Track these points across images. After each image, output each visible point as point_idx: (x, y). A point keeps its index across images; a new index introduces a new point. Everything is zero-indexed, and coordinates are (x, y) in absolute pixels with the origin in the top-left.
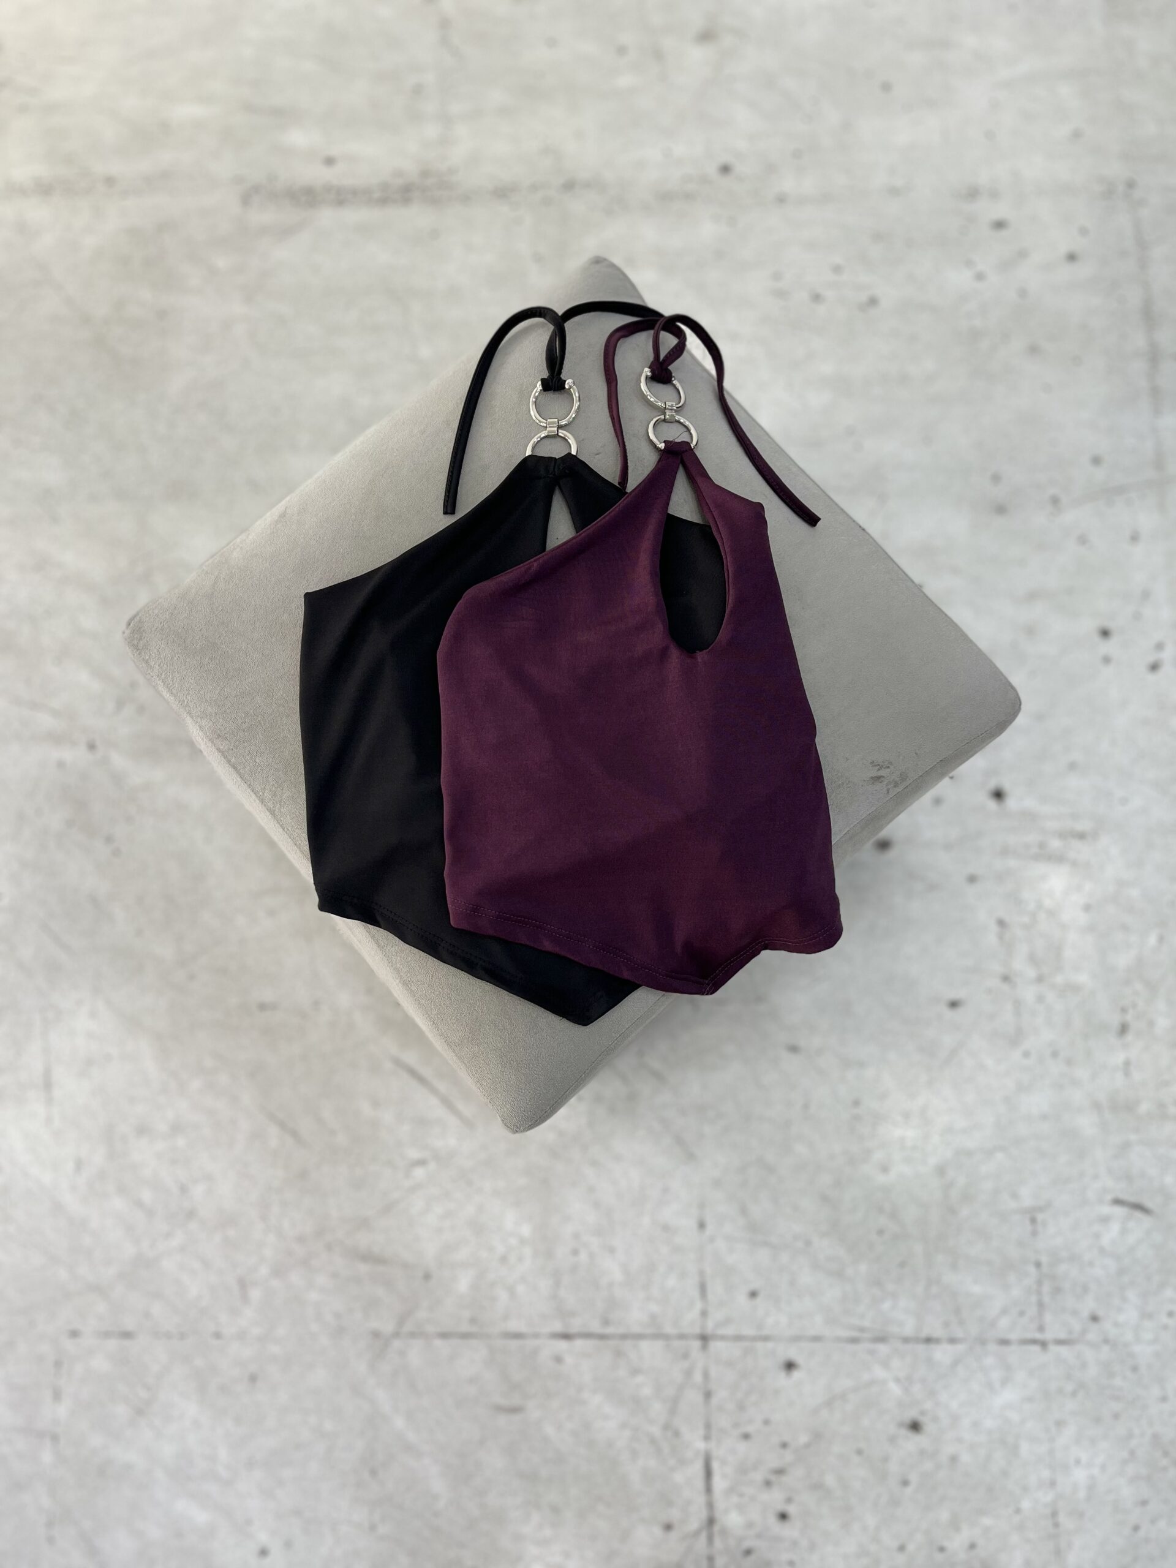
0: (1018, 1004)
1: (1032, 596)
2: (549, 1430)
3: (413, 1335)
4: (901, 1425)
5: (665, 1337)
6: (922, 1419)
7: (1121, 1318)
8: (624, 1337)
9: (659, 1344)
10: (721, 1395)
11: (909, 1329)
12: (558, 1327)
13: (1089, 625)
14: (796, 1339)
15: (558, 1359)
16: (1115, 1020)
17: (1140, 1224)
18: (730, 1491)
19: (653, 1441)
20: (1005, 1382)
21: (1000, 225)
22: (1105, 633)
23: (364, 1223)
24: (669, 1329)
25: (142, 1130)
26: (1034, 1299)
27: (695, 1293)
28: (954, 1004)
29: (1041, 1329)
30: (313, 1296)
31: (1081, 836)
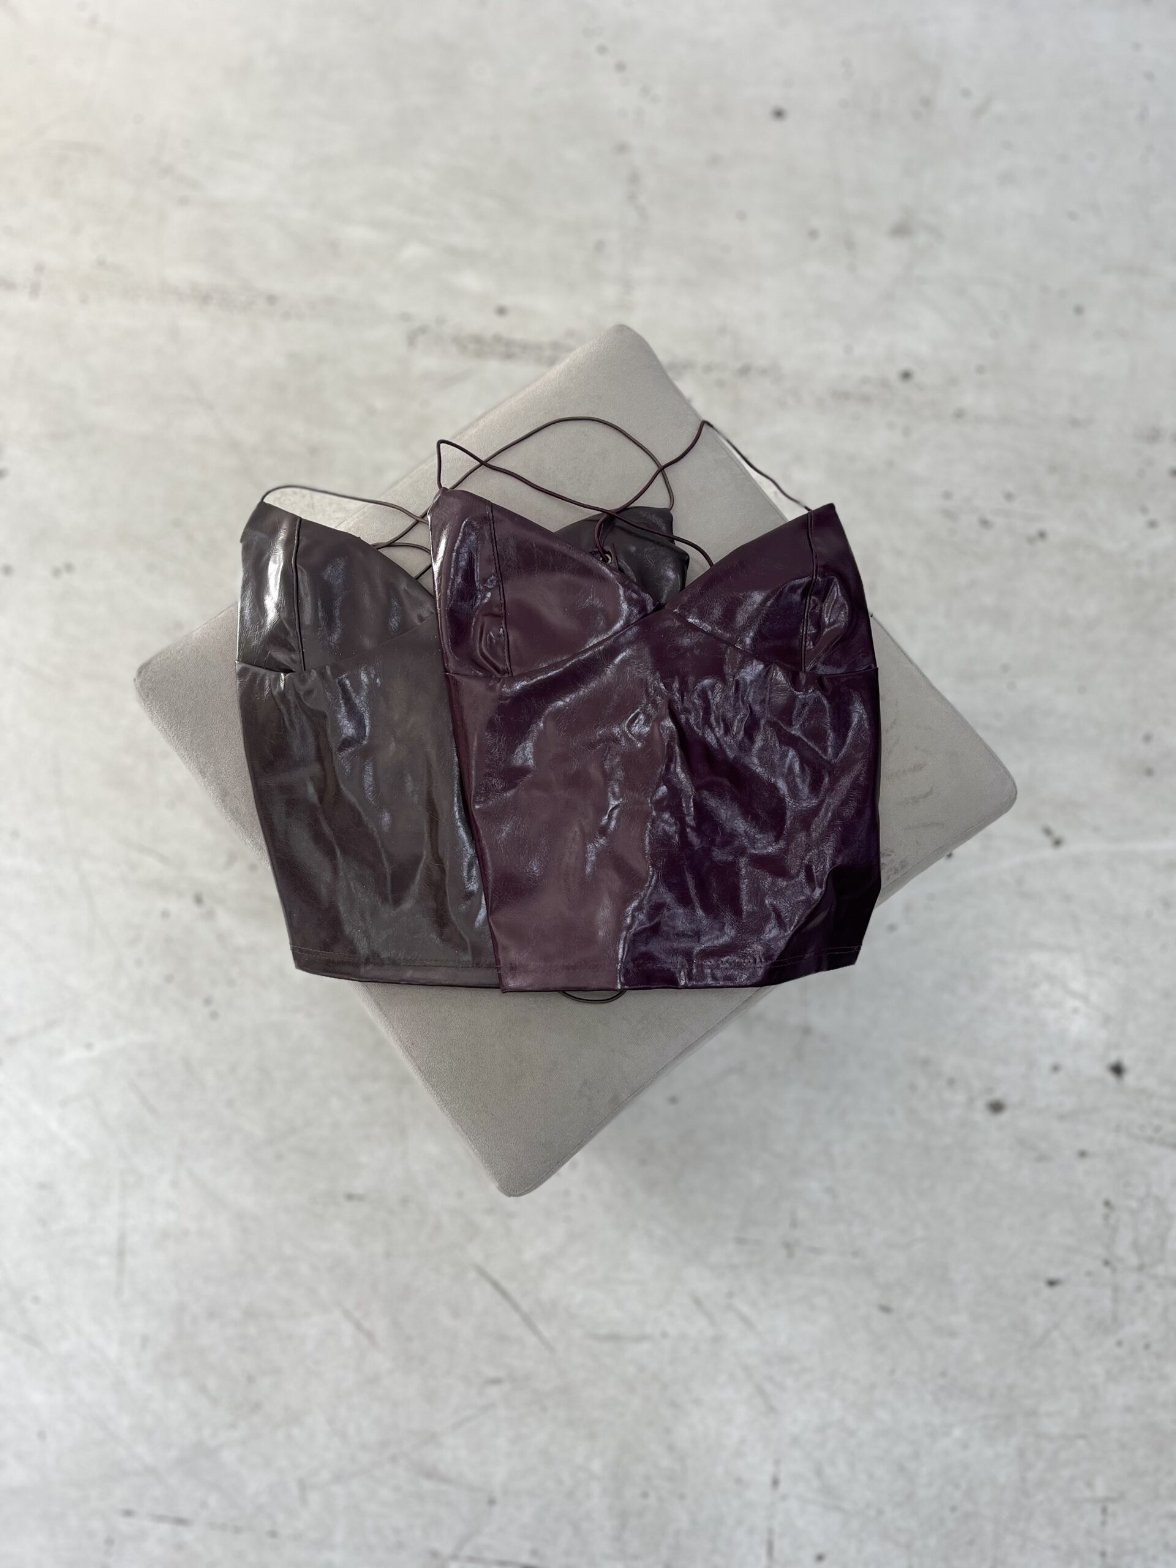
0: (1117, 1290)
3: (472, 1559)
23: (432, 1438)
25: (212, 1315)
27: (762, 1552)
28: (1052, 1283)
30: (374, 1508)
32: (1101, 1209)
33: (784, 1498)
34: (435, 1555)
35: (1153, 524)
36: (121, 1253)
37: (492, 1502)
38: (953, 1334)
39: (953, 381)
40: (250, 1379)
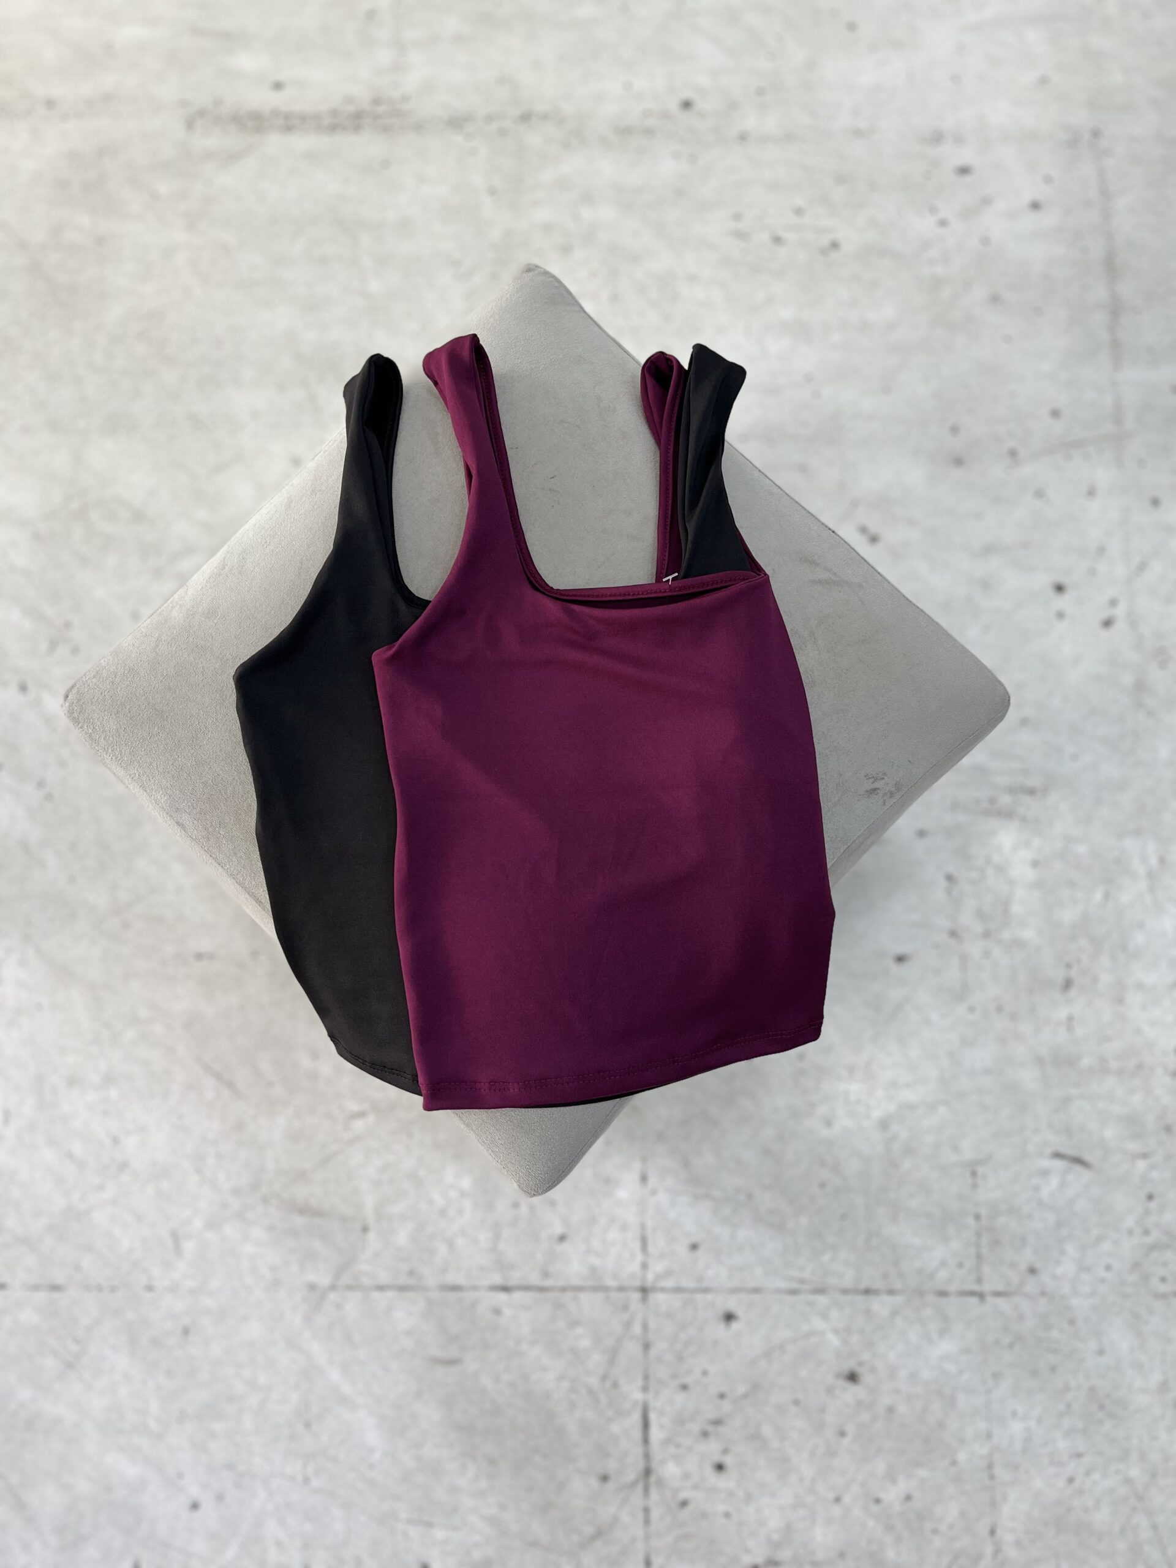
0: (964, 959)
1: (988, 550)
2: (487, 1381)
3: (350, 1288)
4: (838, 1376)
5: (605, 1289)
6: (860, 1370)
7: (1060, 1271)
8: (564, 1289)
9: (599, 1297)
10: (660, 1346)
11: (848, 1281)
12: (497, 1279)
13: (1042, 581)
14: (735, 1290)
15: (497, 1312)
16: (1059, 975)
17: (1079, 1178)
18: (668, 1441)
19: (591, 1392)
20: (943, 1333)
21: (964, 171)
22: (1060, 588)
23: (301, 1176)
24: (610, 1282)
25: (72, 1082)
26: (972, 1251)
27: (636, 1246)
28: (900, 959)
29: (979, 1280)
30: (248, 1249)
31: (1031, 792)
32: (942, 883)
33: (654, 1192)
34: (312, 1287)
35: (943, 223)
37: (365, 1229)
39: (733, 106)
40: (116, 1140)
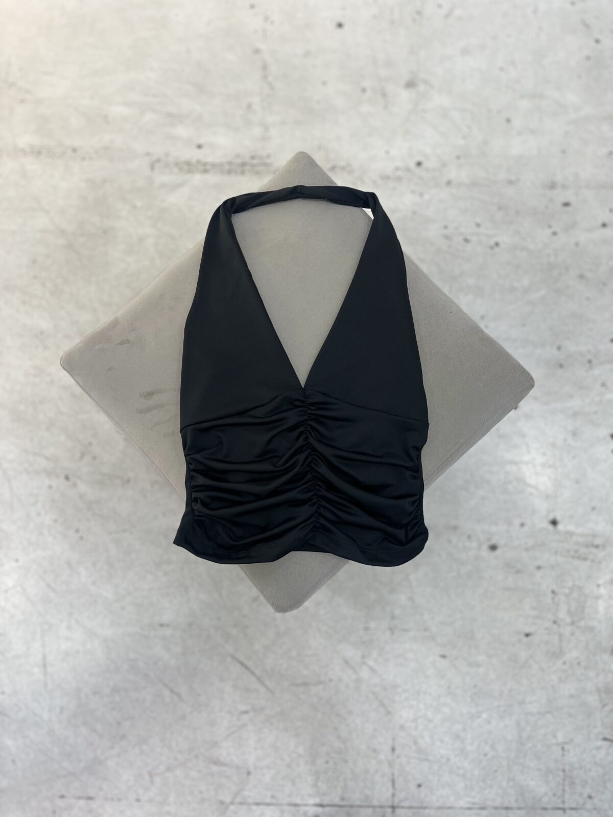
0: (560, 636)
1: (575, 415)
3: (241, 803)
5: (373, 807)
7: (603, 797)
8: (352, 806)
9: (370, 811)
11: (498, 802)
12: (317, 800)
13: (605, 432)
14: (440, 808)
21: (566, 204)
23: (216, 744)
24: (375, 803)
26: (560, 787)
27: (390, 785)
29: (563, 802)
30: (188, 782)
31: (597, 547)
32: (550, 595)
33: (398, 757)
34: (222, 803)
35: (555, 234)
36: (45, 666)
37: (249, 773)
38: (478, 666)
39: (444, 165)
40: (119, 723)
